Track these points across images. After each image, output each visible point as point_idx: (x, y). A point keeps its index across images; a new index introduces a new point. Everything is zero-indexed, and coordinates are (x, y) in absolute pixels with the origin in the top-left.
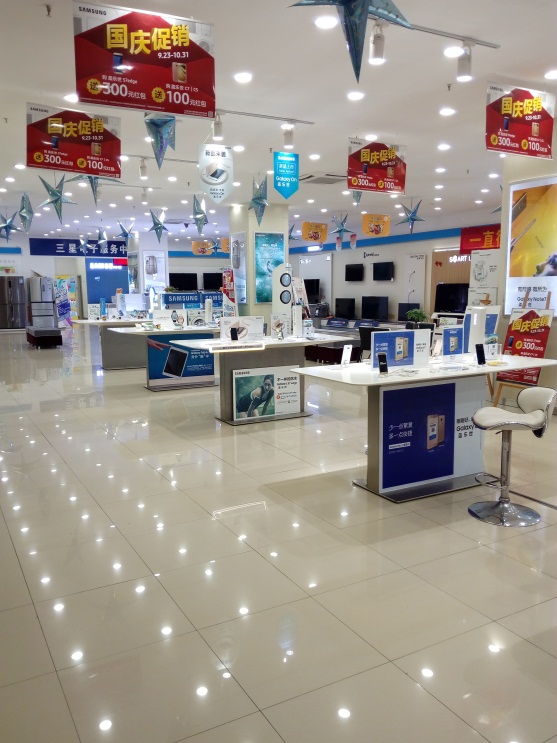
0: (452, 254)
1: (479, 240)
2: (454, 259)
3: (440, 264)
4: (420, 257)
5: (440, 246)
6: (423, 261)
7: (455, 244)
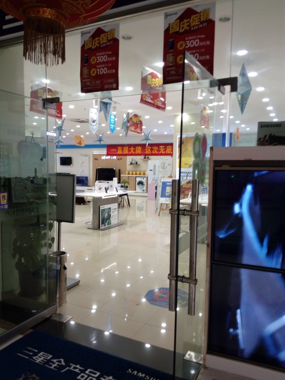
0: (103, 155)
1: (115, 150)
2: (104, 158)
3: (97, 159)
4: (86, 156)
5: (96, 152)
6: (87, 158)
7: (104, 151)
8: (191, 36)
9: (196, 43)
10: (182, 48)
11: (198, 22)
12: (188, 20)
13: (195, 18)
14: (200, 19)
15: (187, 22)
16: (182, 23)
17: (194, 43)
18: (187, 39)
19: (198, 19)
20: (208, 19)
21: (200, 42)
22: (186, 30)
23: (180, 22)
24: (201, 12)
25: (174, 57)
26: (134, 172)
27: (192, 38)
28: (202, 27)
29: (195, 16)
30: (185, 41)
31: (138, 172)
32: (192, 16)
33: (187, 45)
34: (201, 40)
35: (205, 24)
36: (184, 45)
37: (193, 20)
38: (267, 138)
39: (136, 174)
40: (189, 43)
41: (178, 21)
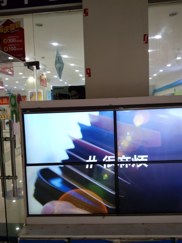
8: (11, 36)
9: (14, 40)
10: (6, 43)
11: (14, 28)
12: (9, 27)
13: (12, 26)
14: (15, 27)
15: (8, 28)
16: (5, 28)
17: (13, 40)
18: (8, 37)
19: (14, 27)
20: (19, 27)
21: (16, 40)
22: (7, 32)
23: (4, 27)
24: (15, 23)
25: (2, 48)
26: (3, 116)
27: (12, 37)
28: (17, 32)
29: (12, 24)
30: (7, 38)
31: (6, 116)
32: (11, 25)
33: (9, 41)
34: (17, 39)
35: (18, 30)
36: (7, 41)
37: (11, 27)
38: (58, 95)
39: (4, 117)
40: (10, 40)
41: (3, 26)
